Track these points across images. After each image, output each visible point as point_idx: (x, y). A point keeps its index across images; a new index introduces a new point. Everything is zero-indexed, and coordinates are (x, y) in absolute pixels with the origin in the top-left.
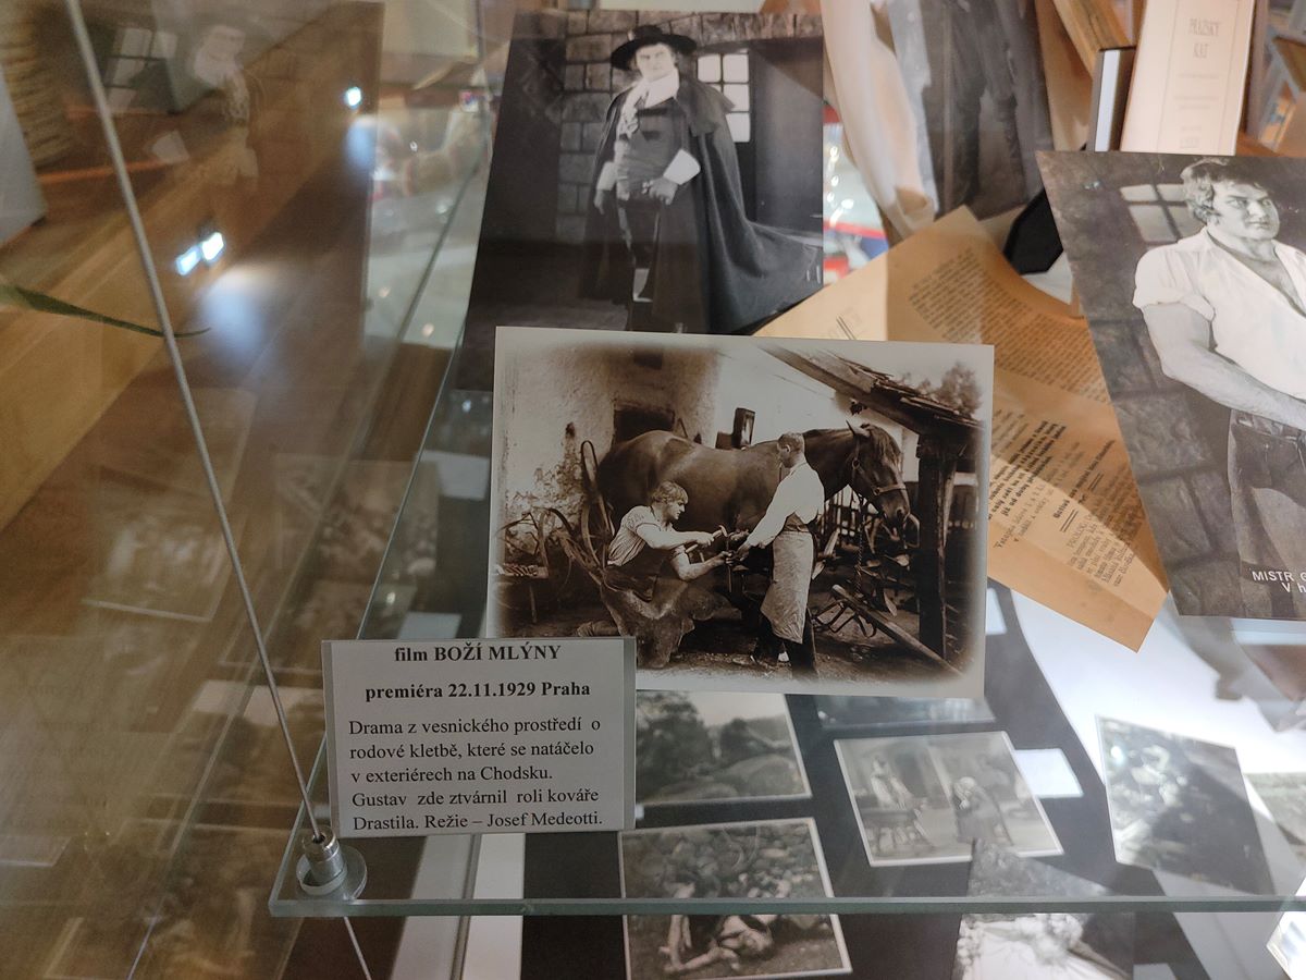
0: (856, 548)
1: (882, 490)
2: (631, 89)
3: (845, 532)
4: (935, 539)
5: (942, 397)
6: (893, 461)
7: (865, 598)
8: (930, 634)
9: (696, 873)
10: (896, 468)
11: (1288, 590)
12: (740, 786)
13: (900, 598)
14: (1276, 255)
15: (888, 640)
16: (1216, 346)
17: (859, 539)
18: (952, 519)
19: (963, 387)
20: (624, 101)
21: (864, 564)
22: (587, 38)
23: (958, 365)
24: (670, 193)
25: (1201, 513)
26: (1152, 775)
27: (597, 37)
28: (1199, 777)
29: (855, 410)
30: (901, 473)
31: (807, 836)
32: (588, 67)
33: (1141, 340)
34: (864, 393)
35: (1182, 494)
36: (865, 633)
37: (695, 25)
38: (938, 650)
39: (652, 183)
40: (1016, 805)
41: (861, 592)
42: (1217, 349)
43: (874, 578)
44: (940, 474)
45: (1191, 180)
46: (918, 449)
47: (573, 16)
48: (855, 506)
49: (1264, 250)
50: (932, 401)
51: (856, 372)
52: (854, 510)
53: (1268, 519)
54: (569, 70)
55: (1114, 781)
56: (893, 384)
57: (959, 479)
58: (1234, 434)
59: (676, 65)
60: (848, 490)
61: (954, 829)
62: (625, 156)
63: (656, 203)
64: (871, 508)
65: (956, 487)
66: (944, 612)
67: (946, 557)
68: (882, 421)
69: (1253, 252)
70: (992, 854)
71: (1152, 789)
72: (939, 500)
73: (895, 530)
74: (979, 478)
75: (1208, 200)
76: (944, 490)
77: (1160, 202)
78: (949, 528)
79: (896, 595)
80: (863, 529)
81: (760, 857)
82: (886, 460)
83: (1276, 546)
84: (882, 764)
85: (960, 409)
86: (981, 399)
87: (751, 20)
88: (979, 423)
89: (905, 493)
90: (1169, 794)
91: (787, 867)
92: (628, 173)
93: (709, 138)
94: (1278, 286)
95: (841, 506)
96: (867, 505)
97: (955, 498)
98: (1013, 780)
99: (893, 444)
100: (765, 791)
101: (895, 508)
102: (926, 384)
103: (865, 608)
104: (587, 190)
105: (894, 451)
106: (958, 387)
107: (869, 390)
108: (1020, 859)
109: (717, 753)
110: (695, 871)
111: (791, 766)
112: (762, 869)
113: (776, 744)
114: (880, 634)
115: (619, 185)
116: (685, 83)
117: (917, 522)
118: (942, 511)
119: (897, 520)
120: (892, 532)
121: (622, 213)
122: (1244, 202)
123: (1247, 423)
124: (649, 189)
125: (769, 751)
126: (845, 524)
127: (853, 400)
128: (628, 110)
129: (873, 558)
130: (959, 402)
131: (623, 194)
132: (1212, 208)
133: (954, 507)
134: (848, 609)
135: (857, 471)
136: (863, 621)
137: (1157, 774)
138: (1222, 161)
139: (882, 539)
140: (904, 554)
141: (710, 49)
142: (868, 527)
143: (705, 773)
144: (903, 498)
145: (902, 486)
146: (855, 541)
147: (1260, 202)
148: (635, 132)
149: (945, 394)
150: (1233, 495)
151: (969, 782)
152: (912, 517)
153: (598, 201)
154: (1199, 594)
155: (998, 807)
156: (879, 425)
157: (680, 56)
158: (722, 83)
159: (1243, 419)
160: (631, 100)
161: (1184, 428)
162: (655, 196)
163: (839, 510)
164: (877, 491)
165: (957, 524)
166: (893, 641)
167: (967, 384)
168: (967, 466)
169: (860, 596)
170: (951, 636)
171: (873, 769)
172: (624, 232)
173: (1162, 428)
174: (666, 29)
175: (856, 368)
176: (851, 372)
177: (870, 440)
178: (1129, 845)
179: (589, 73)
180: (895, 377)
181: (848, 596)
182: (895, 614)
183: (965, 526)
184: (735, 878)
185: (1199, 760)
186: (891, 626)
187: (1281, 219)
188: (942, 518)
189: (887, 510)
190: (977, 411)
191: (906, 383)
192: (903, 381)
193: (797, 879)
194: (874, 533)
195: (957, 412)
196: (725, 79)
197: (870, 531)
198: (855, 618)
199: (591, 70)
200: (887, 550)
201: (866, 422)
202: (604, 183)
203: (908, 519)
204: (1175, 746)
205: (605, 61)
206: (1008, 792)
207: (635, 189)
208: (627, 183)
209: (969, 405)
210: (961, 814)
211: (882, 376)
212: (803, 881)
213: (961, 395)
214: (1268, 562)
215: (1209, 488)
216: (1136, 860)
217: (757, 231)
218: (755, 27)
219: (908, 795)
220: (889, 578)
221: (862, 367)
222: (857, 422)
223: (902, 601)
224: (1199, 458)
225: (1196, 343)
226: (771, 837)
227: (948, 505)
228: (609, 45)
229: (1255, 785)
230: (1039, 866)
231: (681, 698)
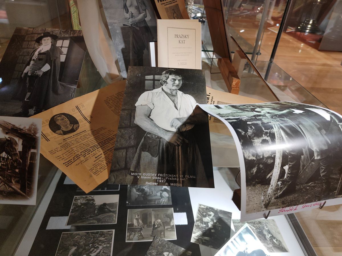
0: (5, 167)
1: (13, 153)
2: (39, 48)
3: (3, 163)
4: (26, 165)
5: (29, 131)
6: (16, 146)
7: (7, 179)
8: (23, 188)
9: (79, 244)
10: (16, 148)
11: (138, 178)
12: (99, 220)
13: (16, 180)
14: (177, 93)
15: (12, 190)
16: (150, 116)
17: (7, 165)
18: (30, 160)
19: (34, 128)
20: (36, 51)
21: (7, 171)
22: (31, 35)
23: (33, 123)
24: (41, 74)
25: (126, 158)
26: (208, 219)
27: (34, 35)
28: (220, 220)
29: (7, 133)
30: (18, 149)
31: (112, 234)
32: (30, 42)
33: (132, 114)
34: (9, 129)
35: (124, 153)
36: (6, 188)
37: (59, 33)
38: (25, 193)
39: (37, 71)
40: (169, 227)
41: (6, 178)
42: (150, 117)
43: (10, 175)
44: (28, 150)
45: (164, 74)
46: (22, 143)
47: (30, 29)
48: (6, 157)
49: (174, 93)
50: (26, 131)
51: (7, 124)
52: (6, 158)
53: (142, 160)
54: (25, 43)
55: (197, 221)
56: (17, 127)
57: (32, 151)
58: (144, 138)
59: (51, 42)
60: (4, 153)
61: (151, 233)
62: (33, 64)
63: (37, 76)
64: (10, 157)
65: (32, 153)
66: (26, 183)
67: (28, 170)
68: (13, 136)
69: (171, 93)
70: (158, 240)
71: (207, 223)
72: (27, 156)
73: (16, 163)
74: (37, 151)
75: (166, 79)
76: (28, 153)
77: (154, 80)
78: (29, 163)
79: (15, 179)
80: (7, 162)
81: (97, 240)
82: (14, 146)
83: (141, 166)
84: (138, 216)
85: (33, 134)
86: (38, 131)
87: (73, 32)
88: (38, 137)
89: (18, 154)
90: (210, 225)
91: (103, 242)
92: (32, 69)
93: (55, 60)
94: (173, 101)
95: (2, 157)
96: (9, 157)
97: (31, 155)
98: (171, 220)
99: (16, 142)
100: (105, 222)
101: (16, 157)
102: (25, 127)
103: (7, 182)
104: (21, 73)
105: (16, 144)
106: (33, 128)
107: (10, 129)
108: (165, 241)
109: (96, 212)
110: (79, 243)
111: (115, 215)
112: (96, 243)
113: (112, 210)
114: (10, 189)
115: (29, 72)
116: (52, 47)
117: (21, 161)
118: (28, 158)
119: (16, 160)
120: (15, 163)
121: (28, 79)
122: (175, 80)
123: (149, 136)
124: (36, 73)
125: (110, 211)
126: (3, 161)
127: (7, 131)
128: (36, 53)
129: (9, 170)
130: (33, 132)
131: (29, 74)
132: (166, 82)
133: (31, 158)
134: (3, 182)
135: (7, 149)
136: (6, 185)
137: (209, 219)
138: (174, 70)
139: (12, 165)
140: (17, 169)
141: (60, 39)
142: (9, 162)
143: (91, 217)
144: (18, 155)
145: (18, 152)
146: (5, 165)
147: (179, 80)
148: (37, 58)
149: (29, 130)
150: (136, 153)
151: (159, 221)
152: (20, 160)
153: (23, 76)
154: (115, 178)
155: (164, 227)
156: (13, 137)
157: (53, 40)
158: (61, 47)
159: (148, 134)
160: (38, 50)
161: (133, 136)
162: (37, 74)
163: (2, 158)
164: (12, 153)
165: (31, 162)
166: (13, 190)
167: (35, 128)
168: (35, 147)
169: (6, 179)
170: (28, 189)
171: (136, 217)
172: (27, 83)
173: (127, 136)
174: (51, 33)
175: (8, 123)
176: (6, 124)
177: (10, 141)
178: (195, 238)
179: (29, 44)
180: (17, 125)
181: (2, 179)
182: (14, 184)
183: (33, 162)
184: (88, 245)
185: (221, 215)
186: (13, 186)
187: (182, 85)
188: (28, 160)
189: (14, 158)
190: (37, 134)
191: (20, 127)
192: (19, 127)
193: (105, 246)
194: (10, 164)
195: (32, 134)
196: (63, 46)
197: (9, 163)
198: (4, 185)
199: (30, 43)
200: (13, 168)
201: (10, 136)
202: (25, 71)
203: (19, 160)
204: (216, 212)
205: (34, 41)
206: (168, 224)
207: (33, 73)
208: (31, 71)
209: (35, 133)
210: (154, 228)
211: (14, 125)
212: (106, 246)
213: (33, 130)
214: (137, 170)
215: (131, 152)
216: (196, 242)
217: (60, 84)
218: (73, 33)
219: (142, 224)
220: (13, 175)
221: (9, 123)
222: (7, 136)
223: (16, 181)
224: (133, 144)
225: (145, 115)
226: (102, 234)
227: (29, 157)
228: (36, 37)
229: (233, 222)
230: (169, 243)
231: (92, 198)
